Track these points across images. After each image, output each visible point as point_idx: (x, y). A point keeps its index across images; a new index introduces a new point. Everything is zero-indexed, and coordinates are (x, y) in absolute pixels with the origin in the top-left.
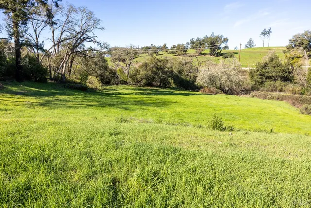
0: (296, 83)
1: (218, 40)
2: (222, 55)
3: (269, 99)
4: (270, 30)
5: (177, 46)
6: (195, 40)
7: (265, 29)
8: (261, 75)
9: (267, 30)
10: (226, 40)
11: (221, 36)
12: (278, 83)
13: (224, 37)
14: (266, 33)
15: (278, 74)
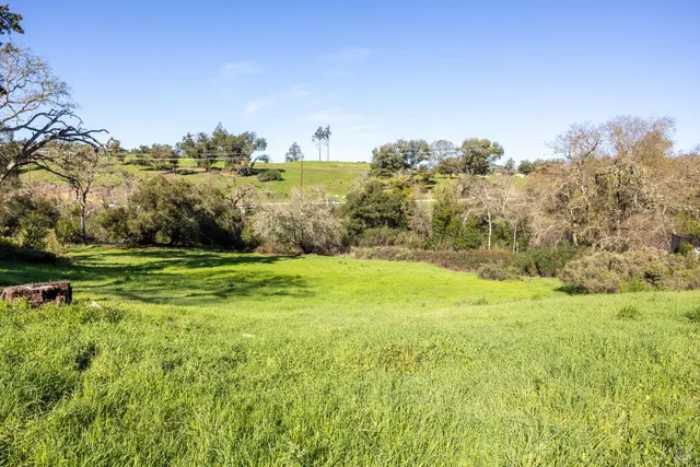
0: (409, 229)
1: (246, 141)
2: (256, 174)
3: (399, 259)
4: (328, 129)
5: (151, 147)
6: (195, 139)
7: (320, 128)
8: (358, 216)
9: (324, 129)
10: (262, 144)
11: (252, 136)
12: (385, 230)
13: (259, 136)
14: (322, 134)
15: (385, 215)
